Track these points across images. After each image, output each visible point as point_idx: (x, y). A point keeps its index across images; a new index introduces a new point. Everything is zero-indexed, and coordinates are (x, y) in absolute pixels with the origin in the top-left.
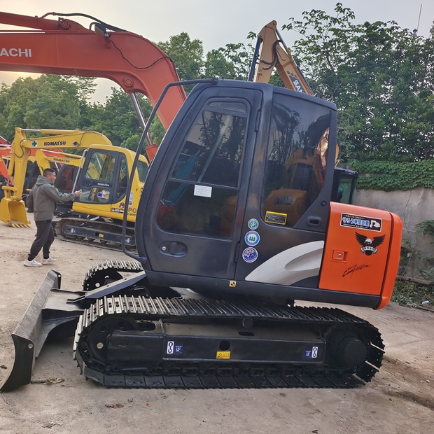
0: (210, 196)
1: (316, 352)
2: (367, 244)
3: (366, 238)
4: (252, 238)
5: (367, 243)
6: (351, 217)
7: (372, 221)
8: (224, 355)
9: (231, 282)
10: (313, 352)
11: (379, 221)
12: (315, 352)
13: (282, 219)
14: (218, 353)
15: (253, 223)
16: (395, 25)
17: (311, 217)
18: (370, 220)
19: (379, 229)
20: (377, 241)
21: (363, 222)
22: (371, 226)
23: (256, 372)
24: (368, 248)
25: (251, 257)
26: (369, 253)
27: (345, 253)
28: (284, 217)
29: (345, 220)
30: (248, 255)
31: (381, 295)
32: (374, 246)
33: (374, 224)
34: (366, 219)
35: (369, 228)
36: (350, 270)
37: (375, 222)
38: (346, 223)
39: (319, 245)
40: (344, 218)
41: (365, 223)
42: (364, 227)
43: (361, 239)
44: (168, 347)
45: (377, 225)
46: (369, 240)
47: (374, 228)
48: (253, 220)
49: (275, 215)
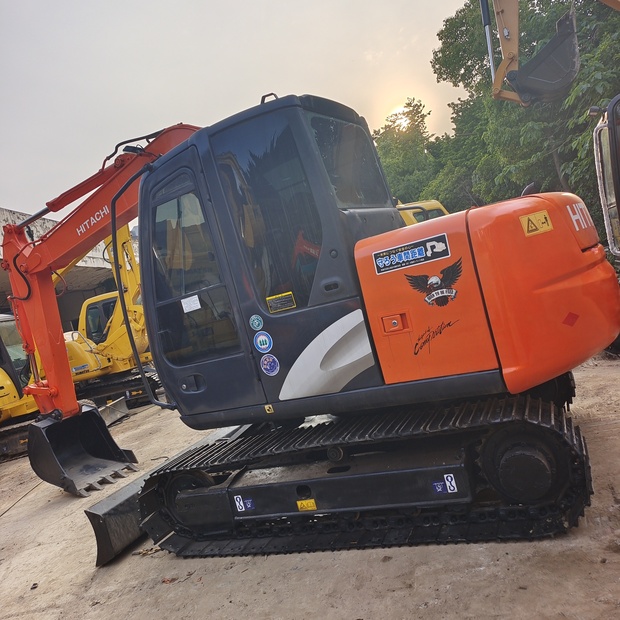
1: (453, 483)
2: (433, 288)
3: (426, 278)
4: (263, 341)
5: (432, 285)
6: (389, 254)
7: (429, 245)
8: (307, 505)
9: (267, 407)
10: (448, 484)
11: (441, 239)
12: (451, 484)
13: (288, 300)
14: (299, 503)
15: (256, 321)
17: (325, 282)
18: (423, 244)
19: (445, 252)
20: (450, 275)
21: (414, 254)
22: (429, 254)
23: (375, 523)
24: (437, 294)
25: (272, 368)
26: (442, 301)
27: (403, 316)
28: (290, 297)
29: (383, 262)
30: (268, 364)
31: (500, 368)
32: (449, 287)
33: (433, 247)
34: (416, 245)
35: (427, 258)
36: (422, 341)
37: (434, 243)
38: (385, 267)
39: (355, 317)
40: (379, 261)
41: (417, 253)
42: (417, 261)
43: (420, 283)
44: (237, 504)
45: (440, 247)
46: (434, 280)
47: (435, 255)
48: (253, 317)
49: (279, 299)
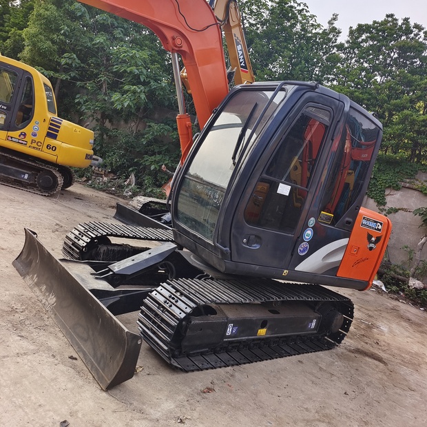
0: (287, 195)
1: (314, 324)
3: (372, 237)
4: (309, 234)
5: (372, 241)
6: (367, 220)
7: (378, 224)
8: (262, 332)
9: (285, 271)
11: (381, 224)
13: (330, 219)
14: (259, 331)
15: (312, 221)
16: (306, 8)
17: (347, 219)
18: (377, 222)
19: (379, 230)
20: (378, 239)
22: (377, 228)
24: (371, 245)
25: (304, 251)
26: (371, 249)
27: (359, 248)
28: (331, 217)
29: (364, 222)
30: (302, 248)
31: (369, 281)
33: (378, 226)
34: (375, 222)
35: (375, 229)
36: (358, 262)
38: (364, 224)
39: (345, 241)
40: (364, 220)
41: (372, 225)
42: (373, 228)
45: (380, 227)
46: (373, 239)
48: (312, 218)
49: (326, 215)
